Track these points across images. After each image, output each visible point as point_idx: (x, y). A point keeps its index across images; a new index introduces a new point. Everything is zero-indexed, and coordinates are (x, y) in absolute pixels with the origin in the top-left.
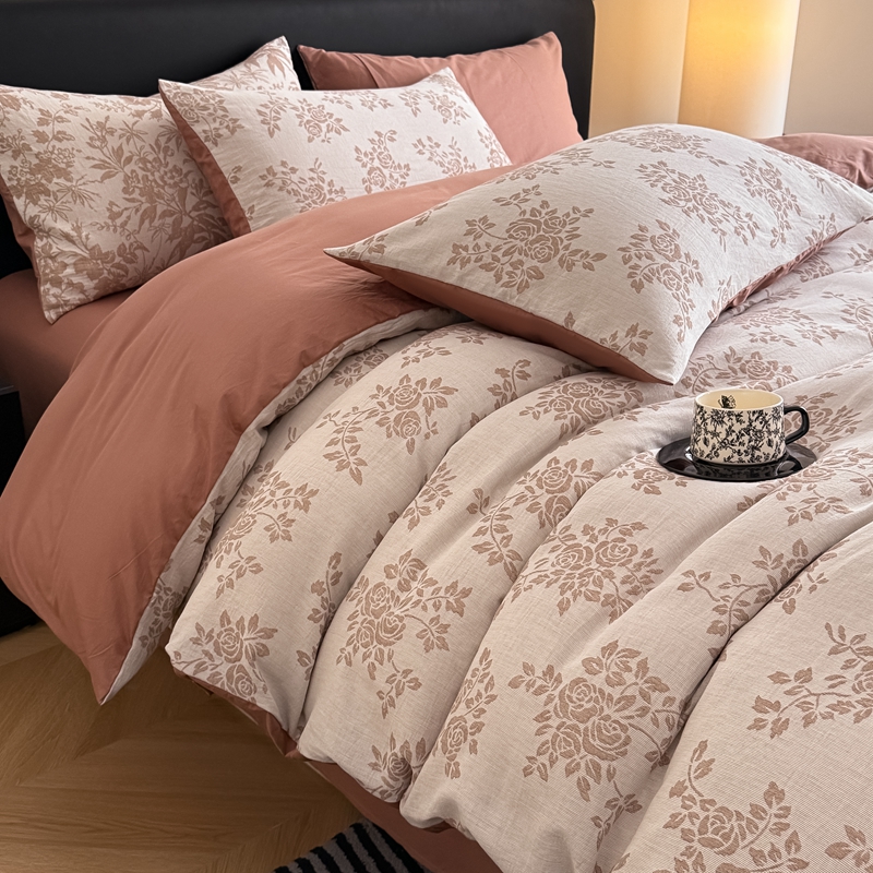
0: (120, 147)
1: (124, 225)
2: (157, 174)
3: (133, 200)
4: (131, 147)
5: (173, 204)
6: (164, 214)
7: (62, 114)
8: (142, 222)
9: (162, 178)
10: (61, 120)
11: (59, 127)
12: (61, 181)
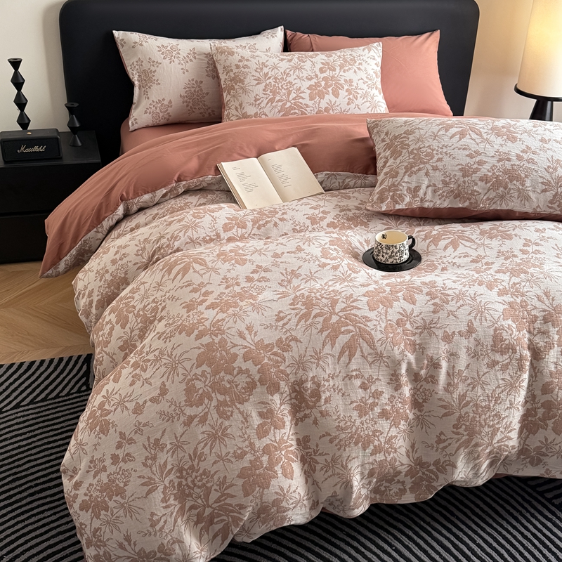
0: (268, 73)
1: (259, 104)
2: (280, 84)
3: (266, 94)
4: (273, 73)
5: (284, 97)
6: (279, 101)
7: (249, 58)
8: (267, 103)
9: (282, 86)
10: (248, 60)
11: (246, 63)
12: (240, 84)
